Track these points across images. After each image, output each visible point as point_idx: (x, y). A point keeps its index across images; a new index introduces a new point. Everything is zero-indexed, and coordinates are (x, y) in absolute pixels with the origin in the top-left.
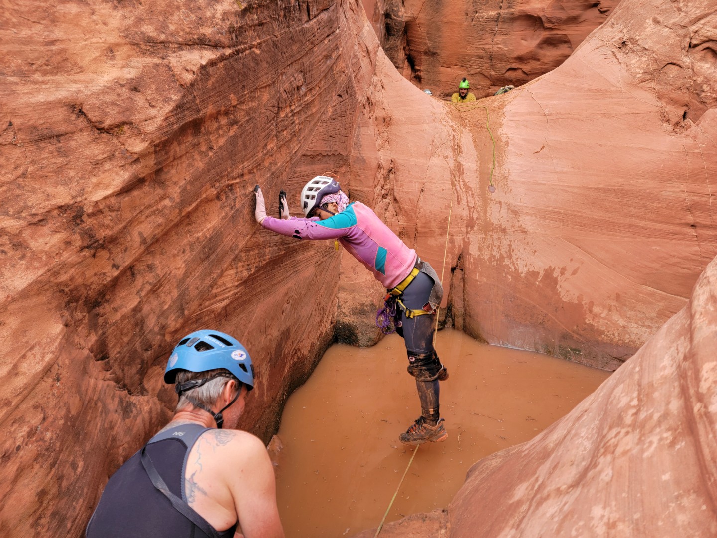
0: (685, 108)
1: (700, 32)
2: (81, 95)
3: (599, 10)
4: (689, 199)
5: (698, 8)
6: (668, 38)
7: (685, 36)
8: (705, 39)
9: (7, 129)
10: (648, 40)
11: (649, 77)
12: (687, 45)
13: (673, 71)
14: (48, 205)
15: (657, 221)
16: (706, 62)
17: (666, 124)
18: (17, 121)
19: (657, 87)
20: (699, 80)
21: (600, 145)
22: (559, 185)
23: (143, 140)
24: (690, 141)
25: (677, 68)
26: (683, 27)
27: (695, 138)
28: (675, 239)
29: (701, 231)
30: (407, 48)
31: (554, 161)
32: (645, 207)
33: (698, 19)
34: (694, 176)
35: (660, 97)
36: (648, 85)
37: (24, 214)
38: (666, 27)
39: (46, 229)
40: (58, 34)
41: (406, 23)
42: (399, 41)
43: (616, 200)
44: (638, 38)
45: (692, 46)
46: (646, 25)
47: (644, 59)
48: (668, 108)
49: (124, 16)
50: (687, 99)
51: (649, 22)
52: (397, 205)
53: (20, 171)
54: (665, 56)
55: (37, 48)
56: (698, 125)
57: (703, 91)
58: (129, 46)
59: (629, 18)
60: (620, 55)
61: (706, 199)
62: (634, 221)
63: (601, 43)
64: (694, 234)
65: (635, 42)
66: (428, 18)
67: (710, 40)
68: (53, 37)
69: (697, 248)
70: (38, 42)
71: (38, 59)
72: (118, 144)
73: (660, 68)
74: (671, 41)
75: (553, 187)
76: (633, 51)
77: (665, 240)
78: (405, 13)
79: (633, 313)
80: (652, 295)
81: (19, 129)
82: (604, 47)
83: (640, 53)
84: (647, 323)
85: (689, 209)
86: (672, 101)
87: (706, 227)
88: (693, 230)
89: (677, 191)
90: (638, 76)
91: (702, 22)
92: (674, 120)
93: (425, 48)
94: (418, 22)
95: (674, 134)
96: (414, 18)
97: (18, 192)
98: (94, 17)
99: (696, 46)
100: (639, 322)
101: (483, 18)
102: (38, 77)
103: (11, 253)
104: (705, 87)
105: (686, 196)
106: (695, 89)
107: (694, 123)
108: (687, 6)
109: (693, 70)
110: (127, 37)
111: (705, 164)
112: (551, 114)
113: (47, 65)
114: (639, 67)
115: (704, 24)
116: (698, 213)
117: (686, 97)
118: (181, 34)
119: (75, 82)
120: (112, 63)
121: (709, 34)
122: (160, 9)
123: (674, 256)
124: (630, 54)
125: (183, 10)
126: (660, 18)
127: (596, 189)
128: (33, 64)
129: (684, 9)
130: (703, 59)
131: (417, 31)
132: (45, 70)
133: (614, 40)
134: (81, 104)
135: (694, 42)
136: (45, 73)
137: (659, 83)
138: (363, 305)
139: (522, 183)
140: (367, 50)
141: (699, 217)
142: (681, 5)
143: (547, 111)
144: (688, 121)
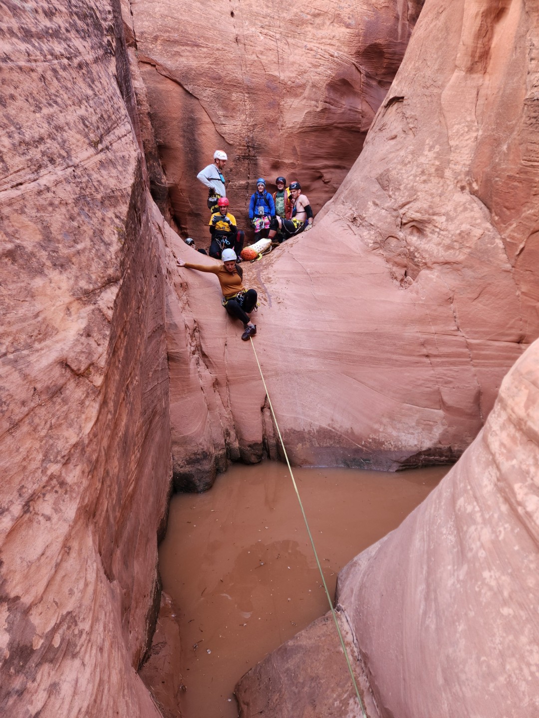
0: (405, 269)
1: (407, 214)
2: (65, 352)
3: (323, 181)
4: (423, 337)
5: (403, 197)
6: (386, 217)
7: (397, 217)
8: (411, 220)
9: (34, 394)
10: (372, 218)
11: (378, 246)
12: (400, 223)
13: (393, 243)
14: (68, 446)
15: (403, 355)
16: (414, 236)
17: (395, 281)
18: (39, 386)
19: (385, 254)
20: (412, 249)
21: (355, 299)
22: (331, 332)
23: (101, 374)
24: (414, 295)
25: (395, 240)
26: (395, 210)
27: (417, 292)
28: (418, 367)
29: (434, 360)
30: (172, 209)
31: (323, 312)
32: (395, 345)
33: (404, 205)
34: (421, 321)
35: (388, 261)
36: (378, 252)
37: (59, 458)
38: (383, 208)
39: (71, 466)
40: (38, 307)
41: (169, 188)
42: (165, 204)
43: (375, 341)
44: (364, 215)
45: (403, 224)
46: (368, 206)
47: (372, 232)
48: (395, 269)
49: (68, 278)
50: (406, 262)
51: (370, 203)
52: (206, 359)
53: (48, 425)
54: (386, 231)
55: (31, 322)
56: (417, 282)
57: (415, 257)
58: (76, 302)
59: (355, 198)
60: (354, 228)
61: (432, 337)
62: (389, 355)
63: (337, 218)
64: (429, 362)
65: (363, 219)
66: (188, 184)
67: (414, 221)
68: (37, 310)
69: (432, 372)
70: (30, 317)
71: (34, 331)
72: (89, 383)
73: (384, 240)
74: (389, 220)
75: (327, 333)
76: (363, 226)
77: (412, 368)
78: (167, 180)
79: (400, 425)
80: (410, 409)
81: (41, 392)
82: (341, 221)
83: (368, 228)
84: (411, 431)
85: (423, 344)
86: (397, 264)
87: (436, 356)
88: (428, 359)
89: (412, 332)
90: (370, 245)
91: (407, 207)
92: (400, 278)
93: (189, 209)
94: (179, 188)
95: (401, 288)
96: (176, 184)
97: (51, 442)
98: (53, 285)
99: (405, 224)
100: (406, 431)
101: (235, 186)
102: (37, 346)
103: (60, 491)
104: (416, 254)
105: (419, 335)
106: (410, 256)
107: (414, 280)
108: (395, 195)
109: (406, 241)
110: (73, 295)
111: (428, 312)
112: (312, 274)
113: (40, 334)
114: (369, 238)
115: (408, 209)
116: (429, 347)
117: (405, 261)
118: (99, 280)
119: (57, 342)
120: (71, 318)
121: (413, 216)
122: (84, 264)
123: (419, 379)
124: (361, 227)
125: (96, 260)
126: (378, 202)
127: (359, 333)
128: (32, 336)
129: (393, 197)
130: (411, 233)
131: (181, 196)
132: (39, 338)
133: (347, 215)
134: (66, 359)
135: (404, 221)
136: (40, 341)
137: (385, 250)
138: (195, 454)
139: (302, 330)
140: (159, 227)
141: (430, 350)
142: (391, 193)
143: (308, 270)
144: (409, 278)
